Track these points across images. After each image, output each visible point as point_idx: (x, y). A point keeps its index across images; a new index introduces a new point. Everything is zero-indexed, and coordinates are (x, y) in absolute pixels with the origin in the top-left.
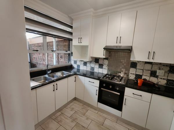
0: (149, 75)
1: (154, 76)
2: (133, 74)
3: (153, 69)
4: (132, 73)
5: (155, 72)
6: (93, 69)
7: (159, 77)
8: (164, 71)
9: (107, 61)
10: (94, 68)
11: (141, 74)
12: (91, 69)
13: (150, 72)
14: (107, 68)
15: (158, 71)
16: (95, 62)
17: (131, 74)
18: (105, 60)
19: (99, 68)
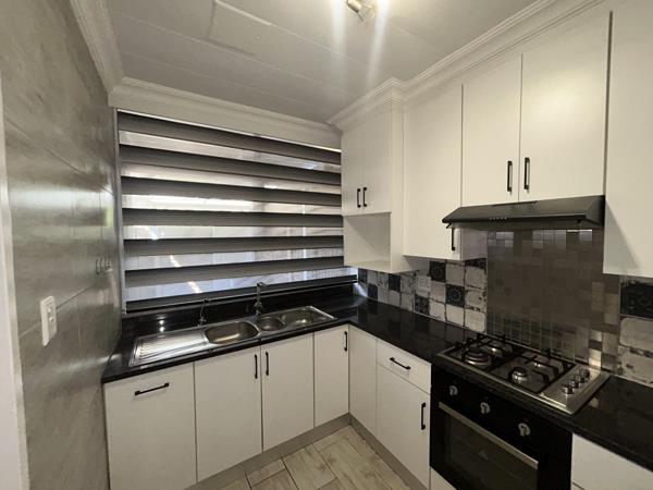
2: (648, 354)
6: (423, 303)
9: (481, 272)
10: (427, 300)
12: (416, 304)
14: (482, 305)
16: (430, 274)
17: (632, 351)
18: (471, 269)
19: (447, 302)
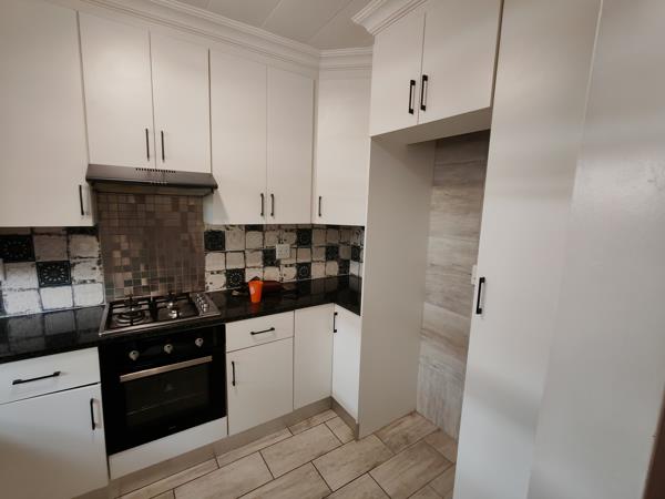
0: (260, 264)
1: (272, 265)
2: (218, 272)
3: (268, 245)
4: (215, 269)
5: (273, 251)
7: (282, 262)
8: (288, 245)
9: (94, 239)
11: (241, 266)
13: (261, 253)
14: (98, 275)
15: (278, 247)
17: (212, 273)
18: (78, 239)
19: (41, 286)
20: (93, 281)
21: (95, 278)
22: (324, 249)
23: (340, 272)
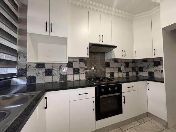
0: (117, 71)
2: (108, 73)
6: (64, 77)
8: (124, 67)
10: (66, 75)
11: (113, 72)
12: (61, 78)
15: (121, 67)
18: (81, 63)
19: (74, 74)
20: (83, 73)
21: (84, 73)
22: (132, 68)
23: (136, 75)
